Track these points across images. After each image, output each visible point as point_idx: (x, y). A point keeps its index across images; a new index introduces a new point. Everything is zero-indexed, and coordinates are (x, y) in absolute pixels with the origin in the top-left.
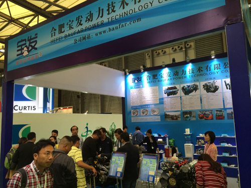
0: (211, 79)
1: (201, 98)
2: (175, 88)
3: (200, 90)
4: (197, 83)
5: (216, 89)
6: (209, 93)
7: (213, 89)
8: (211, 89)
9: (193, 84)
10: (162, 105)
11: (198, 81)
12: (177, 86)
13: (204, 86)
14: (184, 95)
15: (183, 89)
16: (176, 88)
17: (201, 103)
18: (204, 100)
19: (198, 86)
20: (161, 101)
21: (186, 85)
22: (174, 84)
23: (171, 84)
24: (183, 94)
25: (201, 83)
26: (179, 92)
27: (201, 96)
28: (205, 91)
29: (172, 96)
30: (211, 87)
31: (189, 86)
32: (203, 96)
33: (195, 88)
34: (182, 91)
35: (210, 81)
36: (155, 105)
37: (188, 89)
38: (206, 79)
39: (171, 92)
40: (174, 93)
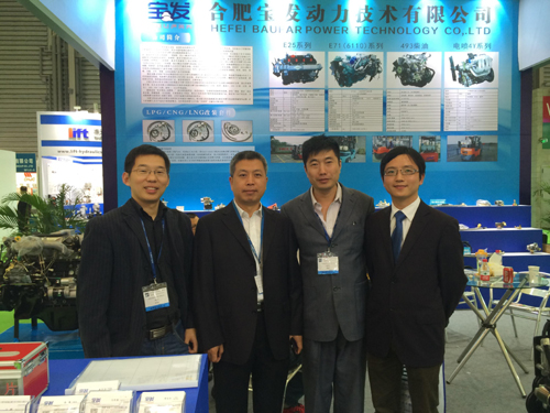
0: (417, 46)
1: (385, 98)
2: (310, 60)
3: (385, 76)
4: (379, 55)
5: (427, 77)
6: (409, 86)
7: (418, 77)
8: (415, 76)
9: (367, 54)
10: (262, 112)
11: (380, 46)
12: (318, 56)
13: (395, 63)
14: (336, 84)
15: (336, 65)
16: (314, 62)
17: (385, 113)
18: (393, 107)
19: (378, 63)
20: (262, 99)
21: (344, 55)
22: (308, 45)
23: (300, 45)
24: (333, 82)
25: (389, 54)
26: (321, 74)
27: (385, 92)
28: (398, 79)
29: (300, 85)
30: (413, 71)
31: (353, 61)
32: (392, 95)
33: (372, 69)
34: (330, 71)
35: (412, 53)
36: (239, 108)
37: (349, 67)
38: (404, 47)
39: (295, 72)
40: (307, 76)
